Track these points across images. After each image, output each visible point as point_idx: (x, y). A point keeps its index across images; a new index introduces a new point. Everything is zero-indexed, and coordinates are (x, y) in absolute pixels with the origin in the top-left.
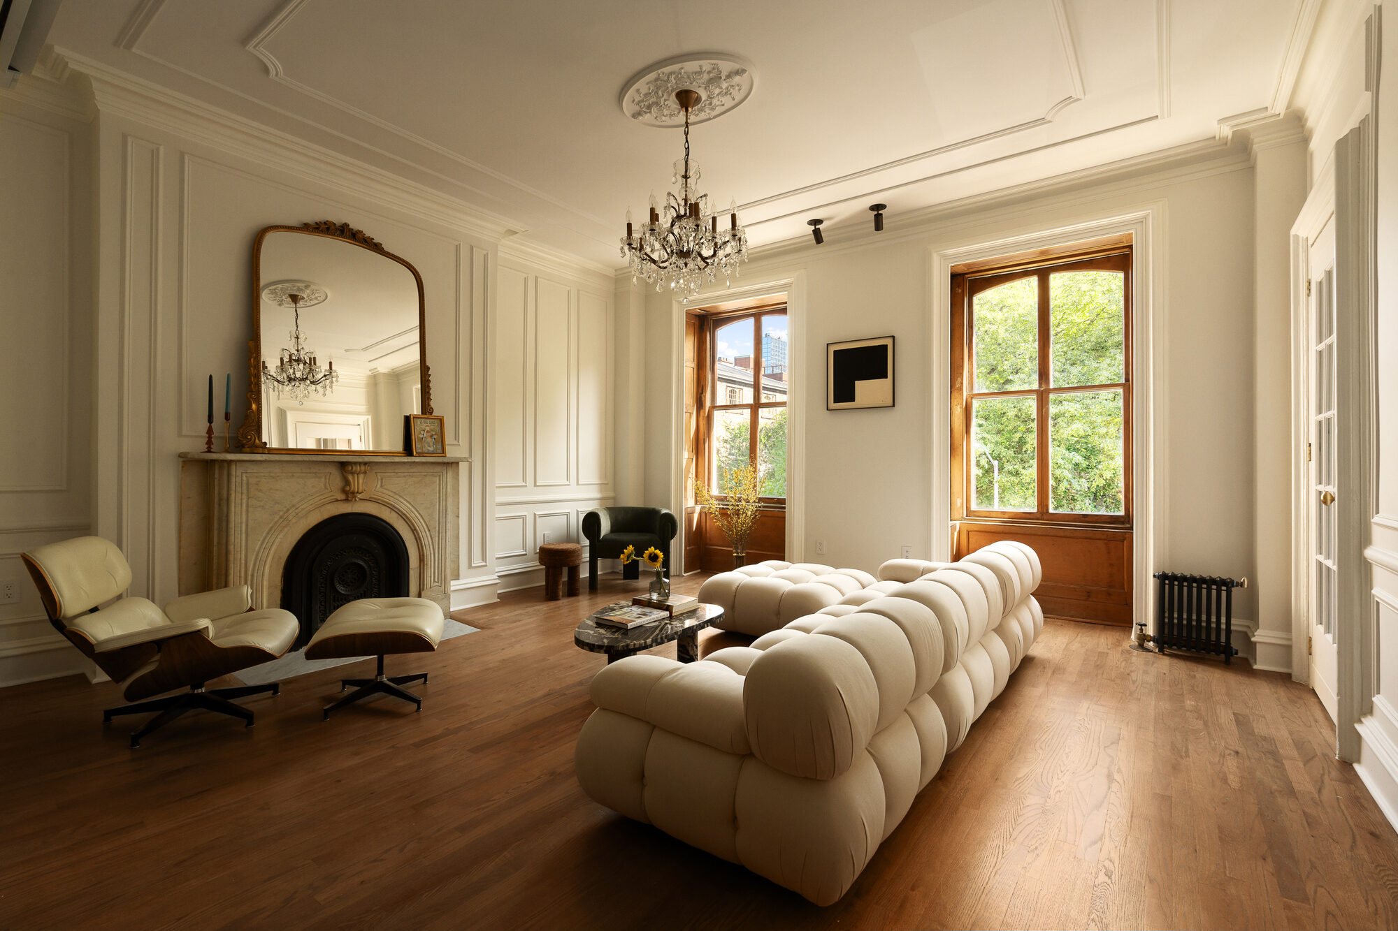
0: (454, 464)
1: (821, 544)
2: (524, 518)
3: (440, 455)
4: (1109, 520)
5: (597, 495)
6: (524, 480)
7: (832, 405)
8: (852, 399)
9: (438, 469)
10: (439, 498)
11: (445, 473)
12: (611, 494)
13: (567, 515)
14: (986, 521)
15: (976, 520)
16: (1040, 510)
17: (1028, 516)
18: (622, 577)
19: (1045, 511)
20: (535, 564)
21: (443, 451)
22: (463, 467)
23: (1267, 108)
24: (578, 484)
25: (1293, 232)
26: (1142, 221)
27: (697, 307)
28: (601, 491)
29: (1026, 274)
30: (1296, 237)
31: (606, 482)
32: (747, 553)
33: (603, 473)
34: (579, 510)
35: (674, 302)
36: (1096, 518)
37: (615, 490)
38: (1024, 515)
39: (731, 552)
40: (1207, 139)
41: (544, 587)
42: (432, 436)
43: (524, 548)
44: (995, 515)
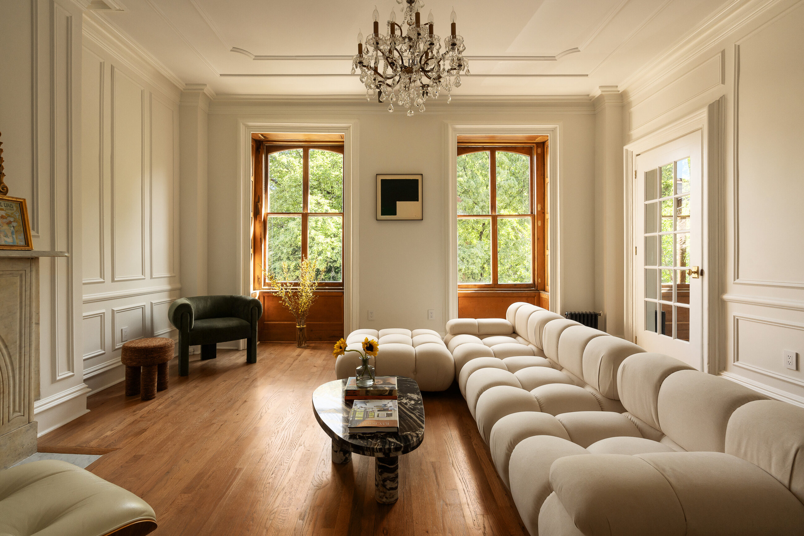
0: (33, 260)
1: (371, 313)
2: (102, 316)
3: (23, 248)
4: (526, 287)
5: (167, 287)
6: (102, 275)
7: (380, 217)
8: (395, 213)
9: (20, 266)
10: (21, 302)
11: (28, 270)
12: (178, 286)
13: (143, 308)
14: (467, 290)
15: (462, 290)
16: (494, 283)
17: (488, 286)
18: (200, 359)
19: (496, 283)
20: (117, 361)
21: (27, 243)
22: (44, 262)
23: (617, 86)
24: (151, 277)
25: (625, 148)
26: (553, 130)
27: (259, 133)
28: (170, 283)
29: (484, 149)
30: (627, 150)
31: (175, 275)
32: (307, 325)
33: (171, 268)
34: (153, 302)
35: (241, 124)
36: (521, 285)
37: (181, 280)
38: (486, 286)
39: (295, 325)
40: (585, 95)
41: (125, 384)
42: (9, 223)
43: (103, 346)
44: (470, 287)
